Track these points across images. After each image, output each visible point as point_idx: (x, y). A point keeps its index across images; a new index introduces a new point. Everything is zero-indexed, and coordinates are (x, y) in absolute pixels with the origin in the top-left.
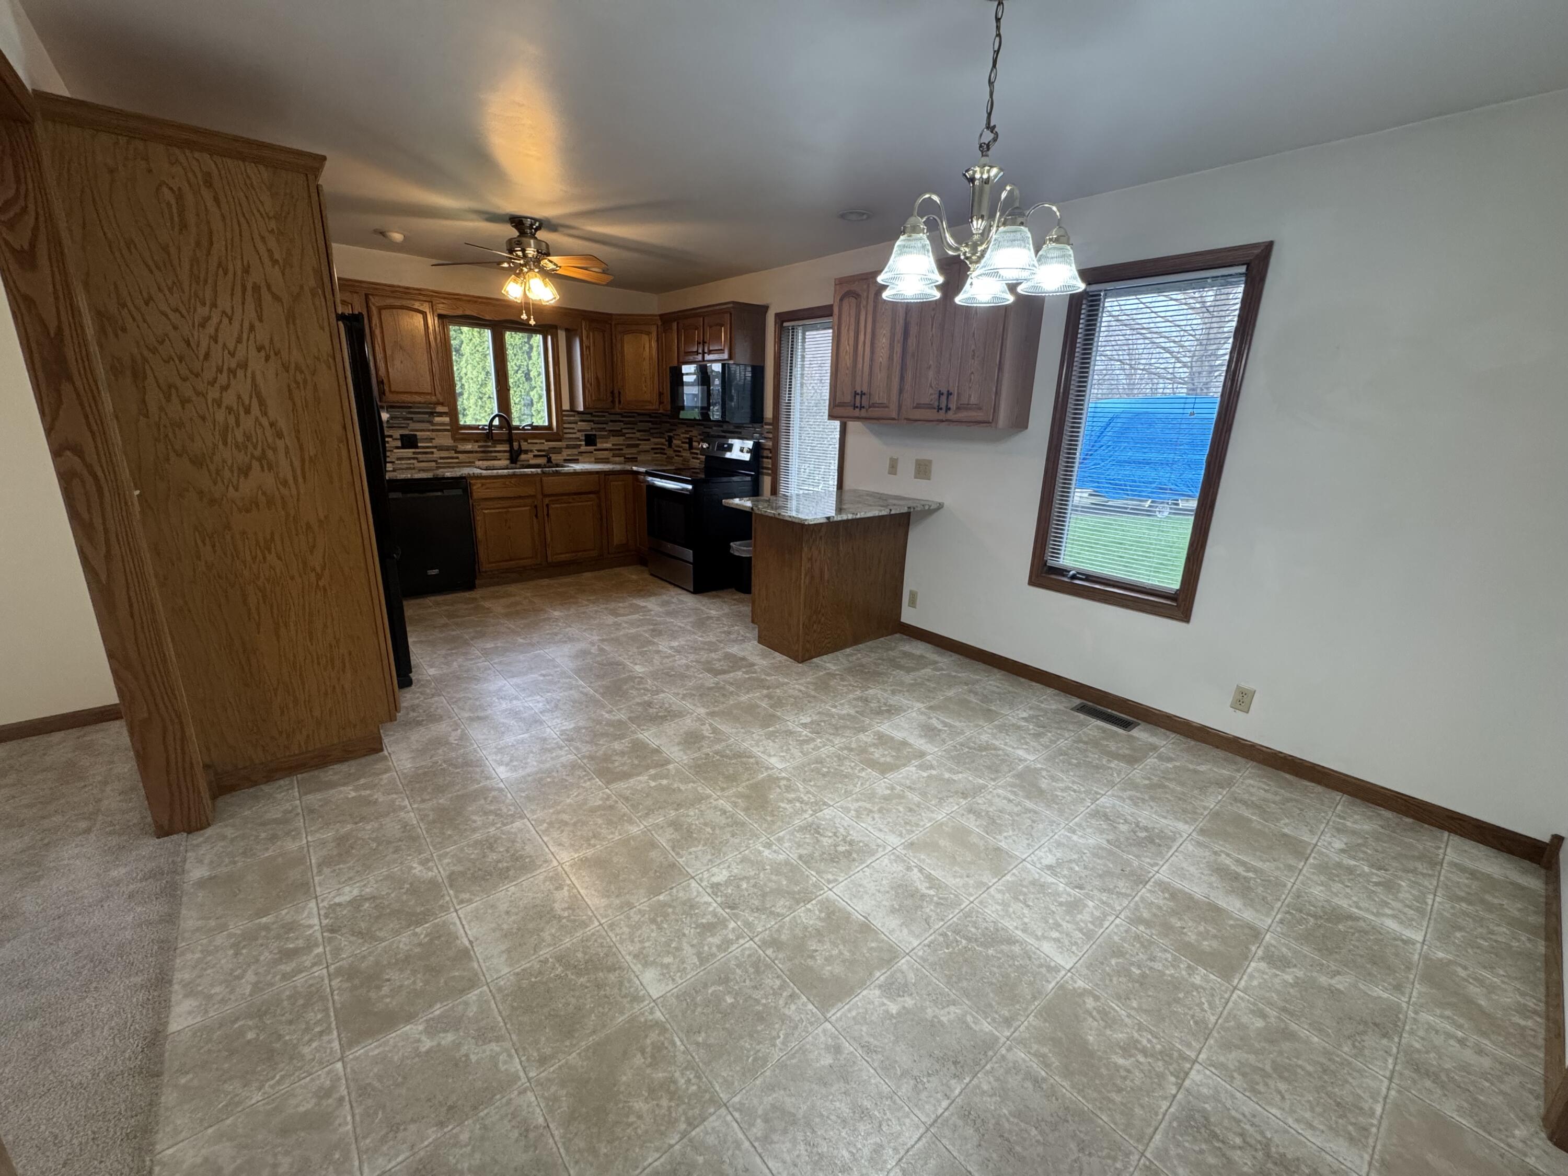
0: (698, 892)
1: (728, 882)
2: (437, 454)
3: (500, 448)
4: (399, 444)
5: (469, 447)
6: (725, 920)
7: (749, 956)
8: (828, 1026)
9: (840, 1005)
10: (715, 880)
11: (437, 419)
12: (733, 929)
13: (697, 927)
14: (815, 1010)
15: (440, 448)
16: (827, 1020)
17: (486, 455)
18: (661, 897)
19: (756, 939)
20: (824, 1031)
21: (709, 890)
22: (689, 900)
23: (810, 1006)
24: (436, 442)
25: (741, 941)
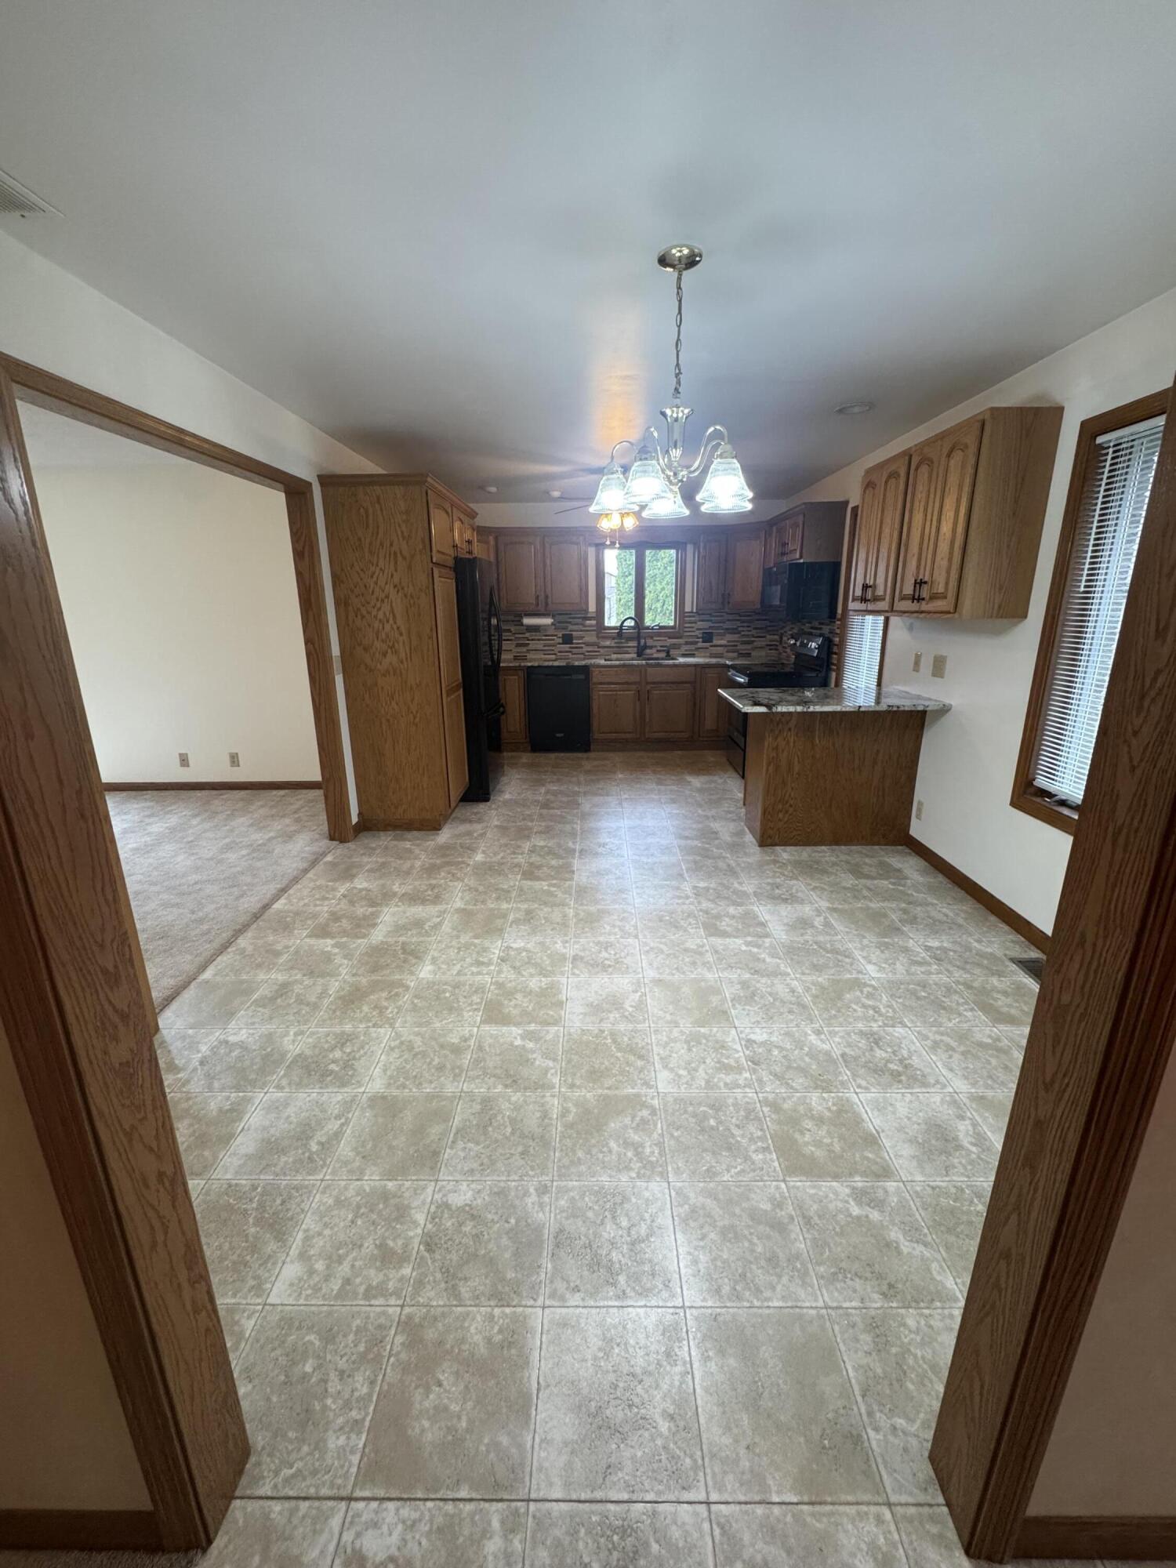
0: (734, 1039)
1: (763, 1044)
2: (586, 648)
3: (631, 644)
4: (560, 640)
5: (608, 643)
6: (744, 1068)
7: (748, 1103)
8: (783, 1185)
9: (804, 1179)
10: (753, 1037)
11: (588, 622)
12: (746, 1079)
13: (719, 1062)
14: (778, 1169)
15: (587, 644)
16: (784, 1181)
17: (619, 650)
18: (702, 1030)
19: (760, 1095)
20: (778, 1188)
21: (743, 1043)
22: (724, 1042)
23: (776, 1164)
24: (587, 639)
25: (747, 1090)
